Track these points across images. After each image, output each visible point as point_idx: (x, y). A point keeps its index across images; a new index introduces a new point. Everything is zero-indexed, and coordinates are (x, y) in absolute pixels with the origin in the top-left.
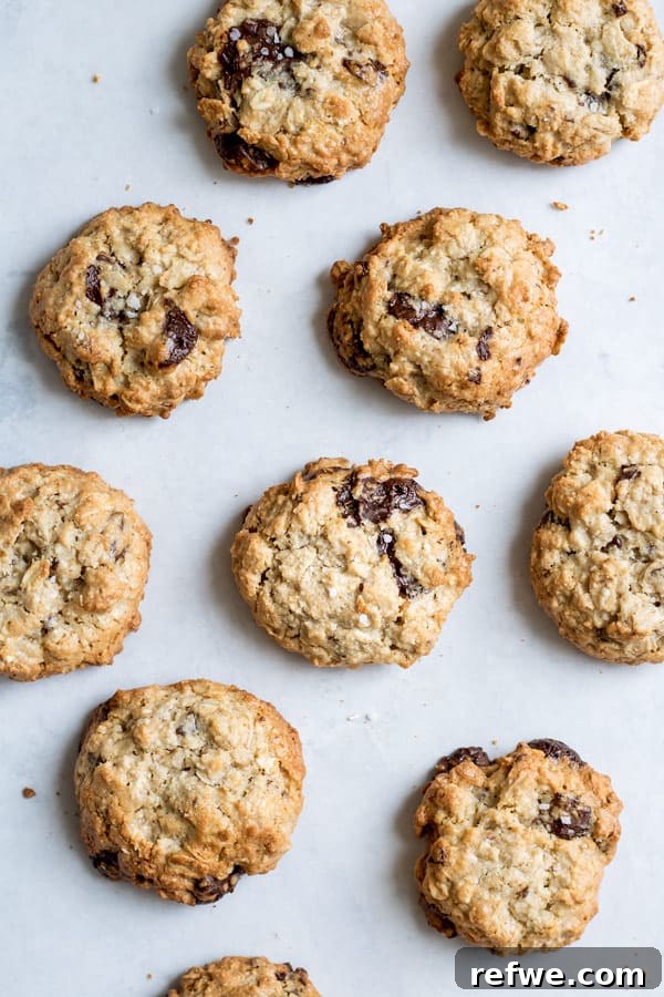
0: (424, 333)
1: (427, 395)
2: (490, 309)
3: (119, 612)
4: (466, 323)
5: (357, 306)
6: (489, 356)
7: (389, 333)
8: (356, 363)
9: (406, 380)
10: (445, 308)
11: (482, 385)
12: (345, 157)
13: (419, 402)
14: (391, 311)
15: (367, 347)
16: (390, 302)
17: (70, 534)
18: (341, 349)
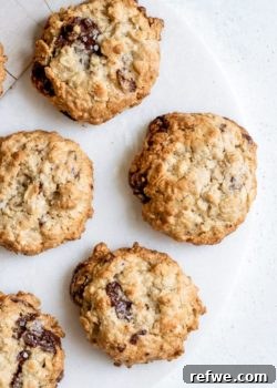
3: (81, 207)
12: (86, 115)
17: (47, 166)
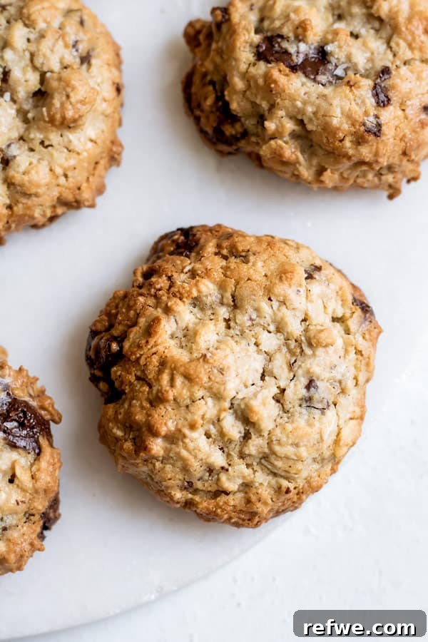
0: (304, 79)
1: (315, 162)
2: (385, 46)
4: (356, 65)
5: (218, 60)
6: (389, 100)
7: (261, 81)
8: (222, 133)
9: (286, 143)
10: (329, 48)
11: (383, 138)
13: (306, 172)
14: (260, 56)
15: (234, 106)
16: (258, 46)
18: (203, 120)
